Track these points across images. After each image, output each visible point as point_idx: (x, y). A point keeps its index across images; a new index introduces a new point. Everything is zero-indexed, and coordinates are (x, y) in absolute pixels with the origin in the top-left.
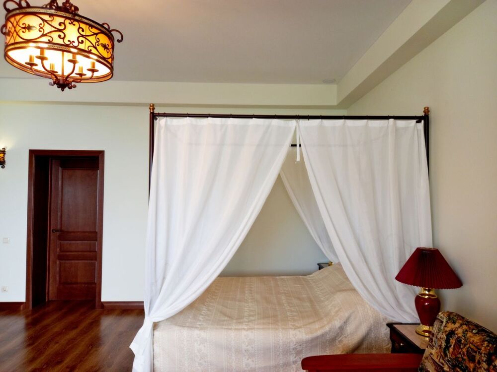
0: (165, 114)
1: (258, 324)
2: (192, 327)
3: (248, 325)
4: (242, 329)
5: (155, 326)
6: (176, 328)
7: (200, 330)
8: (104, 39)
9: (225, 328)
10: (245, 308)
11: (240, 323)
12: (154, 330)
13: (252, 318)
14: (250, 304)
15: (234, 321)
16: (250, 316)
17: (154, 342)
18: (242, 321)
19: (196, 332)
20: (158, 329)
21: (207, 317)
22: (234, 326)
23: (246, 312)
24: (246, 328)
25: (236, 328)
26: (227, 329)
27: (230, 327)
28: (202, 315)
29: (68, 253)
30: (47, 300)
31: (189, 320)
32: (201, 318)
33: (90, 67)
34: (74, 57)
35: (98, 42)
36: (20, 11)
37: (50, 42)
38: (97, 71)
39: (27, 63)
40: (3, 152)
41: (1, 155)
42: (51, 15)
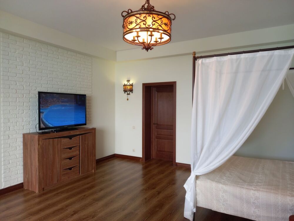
0: (201, 56)
1: (263, 188)
2: (218, 182)
3: (256, 187)
4: (251, 189)
5: (197, 177)
6: (209, 181)
7: (223, 185)
8: (165, 20)
9: (239, 187)
10: (256, 177)
11: (250, 185)
12: (196, 179)
13: (259, 184)
14: (260, 176)
15: (247, 184)
16: (258, 182)
17: (196, 186)
18: (252, 184)
19: (221, 186)
20: (199, 180)
21: (228, 178)
22: (245, 187)
23: (256, 179)
24: (254, 189)
25: (247, 188)
26: (241, 187)
27: (243, 187)
28: (226, 176)
29: (161, 136)
30: (152, 158)
31: (217, 178)
32: (224, 178)
33: (160, 37)
34: (151, 33)
35: (162, 22)
36: (128, 15)
37: (140, 28)
38: (163, 38)
39: (132, 40)
40: (132, 85)
41: (131, 87)
42: (140, 14)
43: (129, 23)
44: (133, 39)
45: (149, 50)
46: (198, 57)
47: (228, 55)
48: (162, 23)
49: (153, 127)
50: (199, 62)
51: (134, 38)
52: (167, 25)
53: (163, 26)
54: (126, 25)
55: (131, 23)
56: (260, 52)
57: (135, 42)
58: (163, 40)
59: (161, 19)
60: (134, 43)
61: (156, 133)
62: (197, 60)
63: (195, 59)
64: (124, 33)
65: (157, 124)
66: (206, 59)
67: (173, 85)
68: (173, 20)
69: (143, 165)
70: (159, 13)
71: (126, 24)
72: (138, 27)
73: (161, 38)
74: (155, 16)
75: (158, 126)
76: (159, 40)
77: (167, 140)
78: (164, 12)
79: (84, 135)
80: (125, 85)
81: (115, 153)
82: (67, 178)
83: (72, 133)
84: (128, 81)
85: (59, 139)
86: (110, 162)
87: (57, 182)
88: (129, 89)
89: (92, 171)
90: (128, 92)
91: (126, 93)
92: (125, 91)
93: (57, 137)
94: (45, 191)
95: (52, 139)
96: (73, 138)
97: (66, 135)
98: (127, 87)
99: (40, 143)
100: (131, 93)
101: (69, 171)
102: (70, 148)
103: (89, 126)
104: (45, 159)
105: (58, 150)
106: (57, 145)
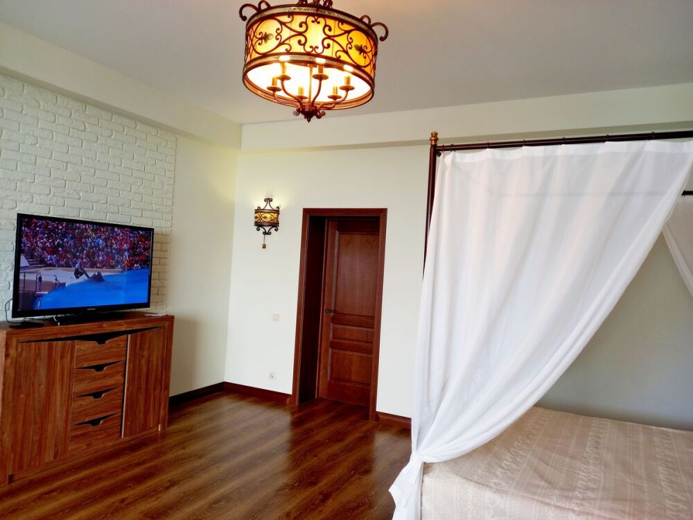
0: (452, 146)
1: (600, 508)
2: (482, 484)
3: (582, 505)
4: (569, 509)
5: (426, 468)
6: (457, 479)
7: (495, 492)
8: (359, 38)
9: (538, 501)
10: (581, 473)
11: (567, 497)
12: (424, 474)
13: (590, 494)
14: (591, 468)
15: (557, 492)
16: (587, 488)
17: (423, 492)
18: (571, 494)
19: (488, 495)
20: (430, 474)
21: (509, 474)
22: (554, 501)
23: (581, 479)
24: (576, 508)
25: (559, 504)
26: (541, 502)
27: (547, 501)
28: (502, 468)
29: (342, 341)
30: (316, 397)
31: (480, 472)
32: (499, 471)
33: (343, 84)
34: (321, 71)
35: (350, 43)
36: (259, 16)
37: (288, 52)
38: (352, 89)
39: (270, 89)
40: (277, 211)
41: (276, 215)
42: (290, 14)
43: (261, 39)
44: (270, 85)
45: (314, 119)
46: (443, 146)
47: (521, 146)
48: (349, 46)
49: (324, 318)
50: (445, 159)
51: (274, 82)
52: (365, 52)
53: (354, 53)
54: (252, 44)
55: (265, 38)
56: (607, 143)
57: (277, 93)
58: (352, 95)
59: (348, 32)
60: (273, 95)
61: (331, 335)
62: (440, 155)
63: (436, 151)
64: (246, 65)
65: (335, 311)
66: (463, 154)
67: (379, 218)
68: (382, 39)
69: (293, 414)
70: (343, 17)
71: (252, 41)
72: (282, 49)
73: (347, 89)
74: (331, 22)
75: (339, 318)
76: (342, 93)
77: (359, 354)
78: (359, 17)
79: (139, 333)
80: (258, 211)
81: (225, 381)
82: (85, 447)
83: (107, 327)
84: (269, 200)
85: (69, 342)
86: (207, 404)
87: (55, 457)
88: (268, 220)
89: (155, 429)
90: (267, 229)
91: (262, 230)
92: (259, 225)
93: (64, 336)
94: (14, 485)
95: (47, 343)
96: (107, 342)
97: (89, 333)
98: (265, 215)
99: (12, 352)
100: (273, 230)
101: (91, 428)
102: (99, 368)
103: (157, 310)
104: (22, 396)
105: (63, 374)
106: (62, 357)
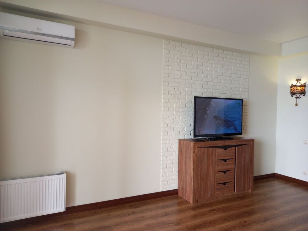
40: (304, 86)
79: (240, 146)
83: (228, 143)
84: (298, 80)
85: (214, 148)
87: (211, 196)
89: (248, 191)
90: (298, 95)
92: (293, 94)
93: (212, 146)
95: (207, 148)
96: (228, 149)
97: (221, 145)
98: (297, 88)
100: (302, 96)
101: (223, 186)
102: (225, 160)
105: (212, 161)
106: (212, 155)
